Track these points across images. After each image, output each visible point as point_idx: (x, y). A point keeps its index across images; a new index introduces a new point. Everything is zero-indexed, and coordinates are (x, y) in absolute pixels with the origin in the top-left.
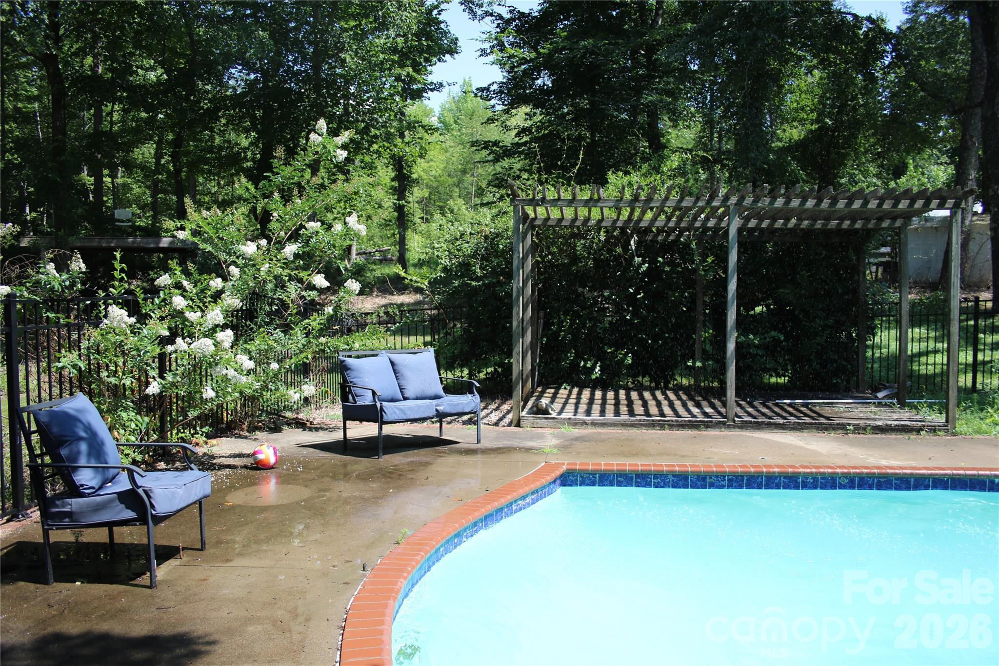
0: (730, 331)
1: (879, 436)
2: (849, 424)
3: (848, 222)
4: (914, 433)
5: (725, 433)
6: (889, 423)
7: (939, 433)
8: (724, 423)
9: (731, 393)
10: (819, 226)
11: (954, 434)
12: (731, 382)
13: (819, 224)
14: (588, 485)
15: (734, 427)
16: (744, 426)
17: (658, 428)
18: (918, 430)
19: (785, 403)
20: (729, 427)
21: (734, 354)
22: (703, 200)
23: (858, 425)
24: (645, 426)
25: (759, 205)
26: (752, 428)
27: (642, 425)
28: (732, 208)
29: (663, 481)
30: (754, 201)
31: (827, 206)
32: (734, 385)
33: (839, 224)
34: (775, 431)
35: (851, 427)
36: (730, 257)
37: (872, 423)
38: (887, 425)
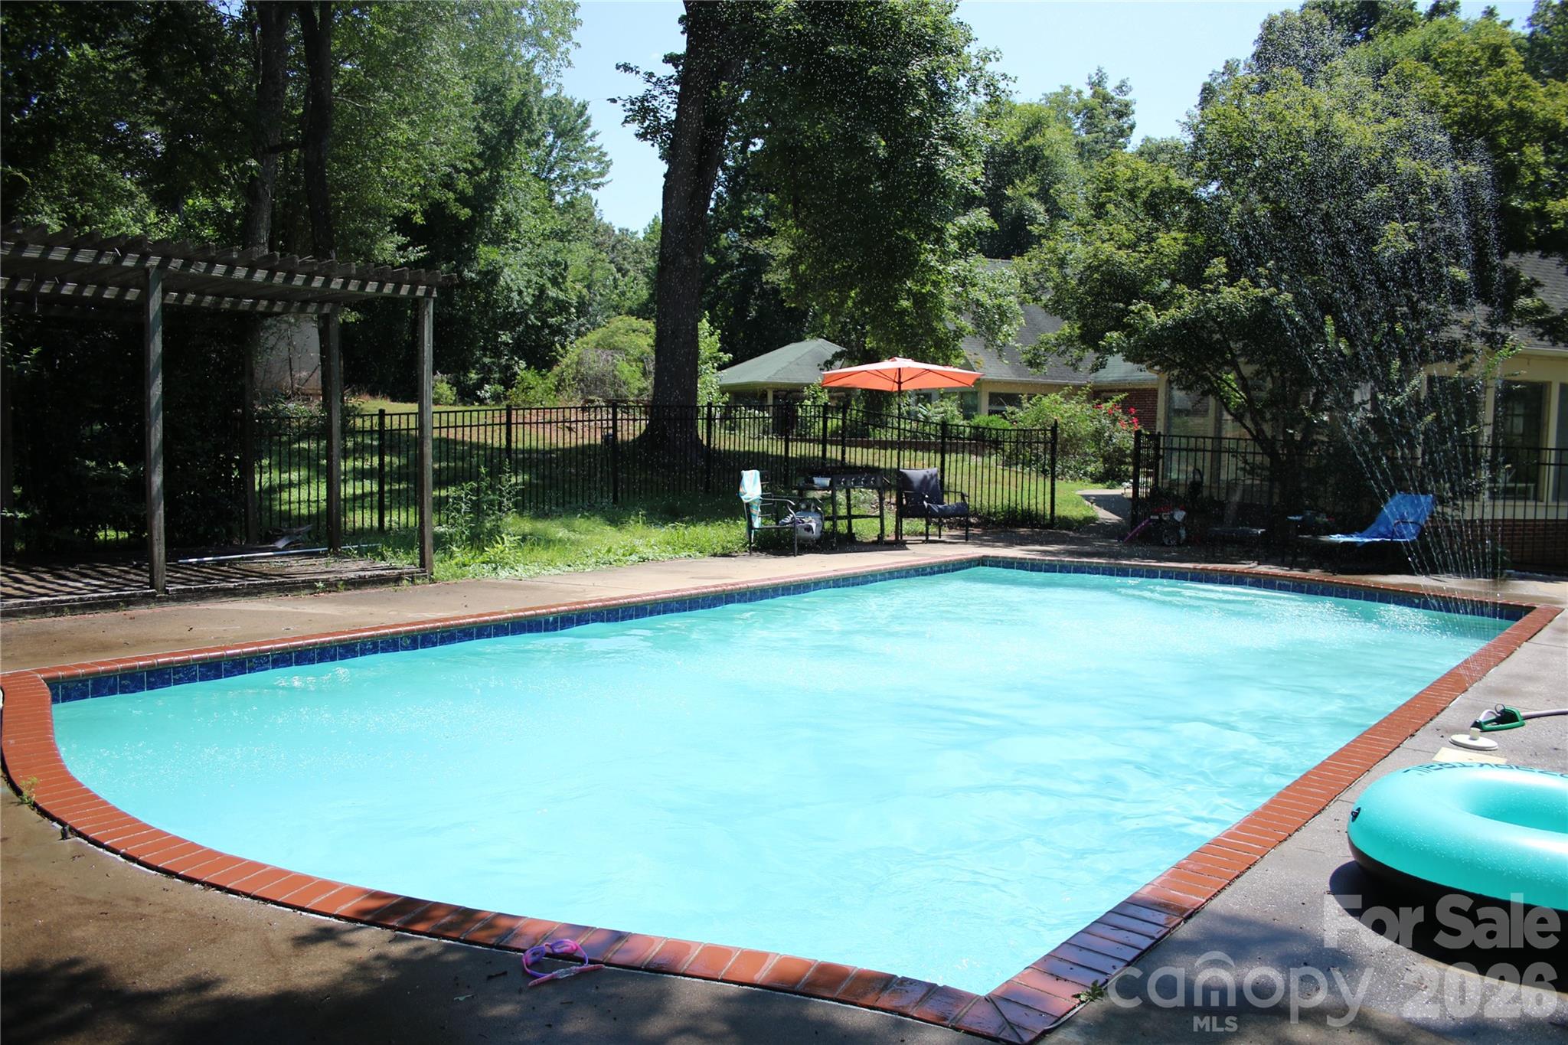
0: (155, 458)
1: (353, 592)
2: (317, 581)
3: (265, 303)
4: (392, 584)
5: (156, 610)
6: (362, 574)
7: (418, 581)
8: (152, 596)
9: (159, 550)
10: (227, 306)
11: (433, 581)
12: (159, 534)
13: (227, 303)
14: (76, 698)
15: (168, 600)
16: (181, 597)
17: (52, 614)
18: (398, 579)
19: (190, 563)
20: (160, 601)
21: (161, 491)
22: (109, 255)
23: (327, 580)
24: (31, 612)
25: (192, 270)
26: (192, 598)
27: (25, 612)
28: (152, 272)
29: (186, 675)
30: (183, 265)
31: (281, 280)
32: (163, 537)
33: (253, 305)
34: (225, 599)
35: (320, 585)
36: (152, 346)
37: (344, 576)
38: (360, 577)
